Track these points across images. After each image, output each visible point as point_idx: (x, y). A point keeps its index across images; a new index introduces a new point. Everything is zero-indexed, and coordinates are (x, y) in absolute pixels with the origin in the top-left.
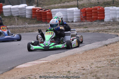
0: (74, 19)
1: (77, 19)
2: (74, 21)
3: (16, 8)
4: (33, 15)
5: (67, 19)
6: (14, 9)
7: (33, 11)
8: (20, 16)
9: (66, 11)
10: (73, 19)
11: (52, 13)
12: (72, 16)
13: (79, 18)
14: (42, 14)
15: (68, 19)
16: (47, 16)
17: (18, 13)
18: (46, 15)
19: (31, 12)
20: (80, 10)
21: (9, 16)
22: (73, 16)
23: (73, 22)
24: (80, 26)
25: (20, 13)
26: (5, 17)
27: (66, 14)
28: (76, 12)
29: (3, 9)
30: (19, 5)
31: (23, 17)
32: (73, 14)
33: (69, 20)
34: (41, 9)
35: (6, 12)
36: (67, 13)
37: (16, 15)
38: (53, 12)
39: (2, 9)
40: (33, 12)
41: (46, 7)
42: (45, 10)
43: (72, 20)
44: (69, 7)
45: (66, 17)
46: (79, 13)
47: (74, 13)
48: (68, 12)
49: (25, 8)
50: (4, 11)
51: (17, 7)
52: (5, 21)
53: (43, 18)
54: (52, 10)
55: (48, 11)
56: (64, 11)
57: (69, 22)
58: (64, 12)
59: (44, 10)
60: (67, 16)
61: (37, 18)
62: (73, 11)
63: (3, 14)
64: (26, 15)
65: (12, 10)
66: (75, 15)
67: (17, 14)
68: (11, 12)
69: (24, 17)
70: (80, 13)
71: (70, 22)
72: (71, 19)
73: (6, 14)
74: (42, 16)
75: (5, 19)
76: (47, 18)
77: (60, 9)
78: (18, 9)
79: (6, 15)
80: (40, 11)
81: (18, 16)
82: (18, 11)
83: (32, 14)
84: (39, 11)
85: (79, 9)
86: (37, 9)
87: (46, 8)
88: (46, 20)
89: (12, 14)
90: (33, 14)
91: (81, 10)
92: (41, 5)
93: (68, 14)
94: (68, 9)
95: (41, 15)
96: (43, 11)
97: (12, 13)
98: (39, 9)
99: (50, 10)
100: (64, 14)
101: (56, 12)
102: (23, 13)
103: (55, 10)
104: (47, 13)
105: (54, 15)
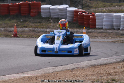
0: (121, 26)
2: (121, 28)
4: (74, 19)
5: (113, 26)
6: (53, 9)
7: (75, 13)
9: (113, 16)
10: (120, 26)
11: (96, 18)
14: (84, 17)
15: (114, 25)
16: (90, 21)
17: (58, 15)
19: (72, 15)
21: (47, 18)
22: (120, 22)
23: (119, 29)
24: (122, 35)
25: (60, 15)
26: (43, 18)
27: (112, 20)
30: (60, 5)
32: (120, 20)
33: (115, 27)
34: (84, 12)
35: (44, 13)
36: (113, 19)
37: (55, 17)
39: (40, 8)
40: (75, 15)
41: (92, 10)
42: (88, 14)
43: (118, 27)
44: (118, 11)
47: (122, 19)
48: (114, 17)
49: (66, 10)
50: (42, 11)
51: (57, 8)
52: (41, 23)
53: (85, 23)
54: (96, 14)
59: (87, 13)
60: (113, 22)
61: (79, 22)
62: (120, 16)
63: (41, 15)
64: (67, 17)
65: (51, 11)
66: (122, 22)
67: (56, 15)
68: (50, 12)
71: (116, 30)
72: (117, 26)
74: (85, 20)
75: (42, 21)
76: (90, 23)
77: (105, 13)
78: (58, 10)
79: (43, 16)
80: (83, 14)
81: (57, 18)
82: (58, 12)
83: (73, 17)
84: (81, 13)
86: (80, 11)
88: (89, 25)
89: (50, 15)
90: (75, 17)
92: (88, 7)
93: (114, 19)
94: (114, 14)
96: (86, 14)
97: (51, 14)
98: (82, 11)
100: (110, 20)
101: (100, 16)
102: (64, 15)
103: (99, 14)
104: (91, 17)
105: (98, 19)
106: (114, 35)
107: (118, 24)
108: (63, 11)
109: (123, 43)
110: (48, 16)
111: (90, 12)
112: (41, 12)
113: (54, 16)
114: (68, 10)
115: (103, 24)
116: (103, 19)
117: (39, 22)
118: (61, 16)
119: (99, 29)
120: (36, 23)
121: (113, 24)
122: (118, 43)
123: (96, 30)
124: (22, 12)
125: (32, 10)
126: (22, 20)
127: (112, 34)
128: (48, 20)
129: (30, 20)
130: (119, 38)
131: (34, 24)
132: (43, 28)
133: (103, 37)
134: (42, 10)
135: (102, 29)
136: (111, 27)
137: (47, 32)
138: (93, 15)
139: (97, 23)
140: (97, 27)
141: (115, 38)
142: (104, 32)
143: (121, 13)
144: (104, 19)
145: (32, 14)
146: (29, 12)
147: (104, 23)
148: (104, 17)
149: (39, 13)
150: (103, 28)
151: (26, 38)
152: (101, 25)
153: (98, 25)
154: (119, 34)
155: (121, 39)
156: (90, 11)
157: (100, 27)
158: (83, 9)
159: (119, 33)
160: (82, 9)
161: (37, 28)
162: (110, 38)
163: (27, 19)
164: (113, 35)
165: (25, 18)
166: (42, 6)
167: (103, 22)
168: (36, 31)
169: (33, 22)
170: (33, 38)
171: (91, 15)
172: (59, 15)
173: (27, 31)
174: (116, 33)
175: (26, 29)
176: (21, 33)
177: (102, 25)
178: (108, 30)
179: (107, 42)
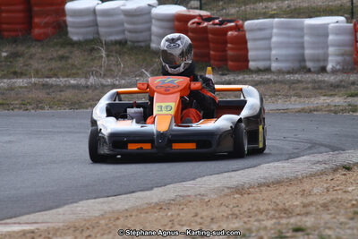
0: (330, 58)
1: (339, 59)
2: (329, 67)
3: (113, 9)
5: (304, 60)
6: (106, 13)
7: (176, 23)
8: (129, 43)
9: (301, 29)
10: (326, 60)
11: (248, 36)
12: (323, 48)
13: (348, 58)
14: (210, 36)
15: (306, 58)
16: (229, 45)
17: (123, 32)
18: (226, 43)
19: (170, 28)
20: (352, 25)
21: (87, 42)
22: (327, 47)
23: (323, 70)
24: (334, 88)
25: (130, 31)
26: (73, 44)
27: (299, 40)
28: (339, 31)
29: (67, 12)
31: (141, 47)
32: (327, 42)
33: (309, 64)
34: (208, 19)
35: (76, 25)
36: (302, 37)
37: (113, 38)
38: (252, 30)
39: (63, 13)
40: (177, 29)
41: (233, 11)
42: (221, 23)
43: (322, 64)
44: (320, 12)
45: (299, 51)
46: (348, 38)
47: (330, 37)
48: (305, 31)
49: (150, 13)
50: (69, 19)
51: (118, 9)
52: (70, 61)
53: (212, 52)
54: (247, 23)
55: (232, 24)
56: (293, 29)
57: (309, 71)
58: (291, 32)
59: (217, 21)
60: (302, 46)
62: (325, 27)
63: (67, 33)
64: (153, 38)
65: (99, 19)
66: (333, 45)
67: (117, 33)
68: (95, 24)
69: (143, 44)
70: (353, 38)
71: (315, 72)
72: (318, 61)
73: (77, 34)
74: (211, 45)
75: (71, 52)
76: (230, 53)
77: (276, 20)
78: (122, 17)
79: (75, 38)
80: (206, 24)
81: (122, 43)
82: (122, 24)
84: (199, 23)
85: (348, 22)
86: (194, 17)
87: (232, 15)
88: (224, 59)
89: (98, 33)
91: (355, 25)
92: (221, 3)
93: (306, 38)
94: (309, 21)
95: (207, 40)
96: (214, 24)
97: (102, 30)
98: (200, 16)
99: (241, 22)
100: (292, 40)
101: (260, 29)
102: (141, 32)
103: (257, 24)
104: (230, 33)
105: (255, 40)
106: (307, 88)
107: (320, 52)
108: (141, 19)
109: (336, 112)
110: (91, 37)
111: (228, 18)
112: (68, 23)
113: (111, 34)
114: (156, 15)
115: (270, 56)
116: (270, 38)
117: (62, 58)
118: (134, 35)
119: (258, 71)
120: (51, 59)
121: (303, 55)
122: (320, 113)
123: (247, 77)
124: (4, 26)
125: (36, 20)
126: (4, 54)
127: (301, 85)
128: (92, 50)
129: (33, 50)
130: (323, 98)
131: (44, 65)
132: (74, 75)
133: (271, 96)
134: (71, 16)
135: (268, 70)
136: (296, 65)
137: (87, 87)
138: (238, 28)
139: (251, 54)
140: (252, 65)
141: (310, 97)
142: (275, 82)
143: (329, 15)
144: (274, 39)
145: (36, 31)
146: (29, 25)
147: (274, 52)
148: (275, 31)
149: (61, 28)
150: (273, 69)
151: (20, 108)
152: (264, 60)
153: (254, 60)
154: (323, 85)
155: (329, 100)
156: (228, 15)
157: (261, 65)
158: (206, 10)
159: (324, 82)
160: (201, 9)
161: (56, 75)
162: (293, 99)
163: (21, 48)
164: (304, 89)
165: (14, 46)
166: (69, 6)
167: (270, 49)
168: (52, 86)
169: (43, 59)
170: (42, 108)
171: (231, 29)
172: (126, 33)
173: (21, 87)
174: (314, 82)
175: (20, 82)
176: (3, 94)
177: (270, 59)
178: (289, 73)
179: (286, 111)
